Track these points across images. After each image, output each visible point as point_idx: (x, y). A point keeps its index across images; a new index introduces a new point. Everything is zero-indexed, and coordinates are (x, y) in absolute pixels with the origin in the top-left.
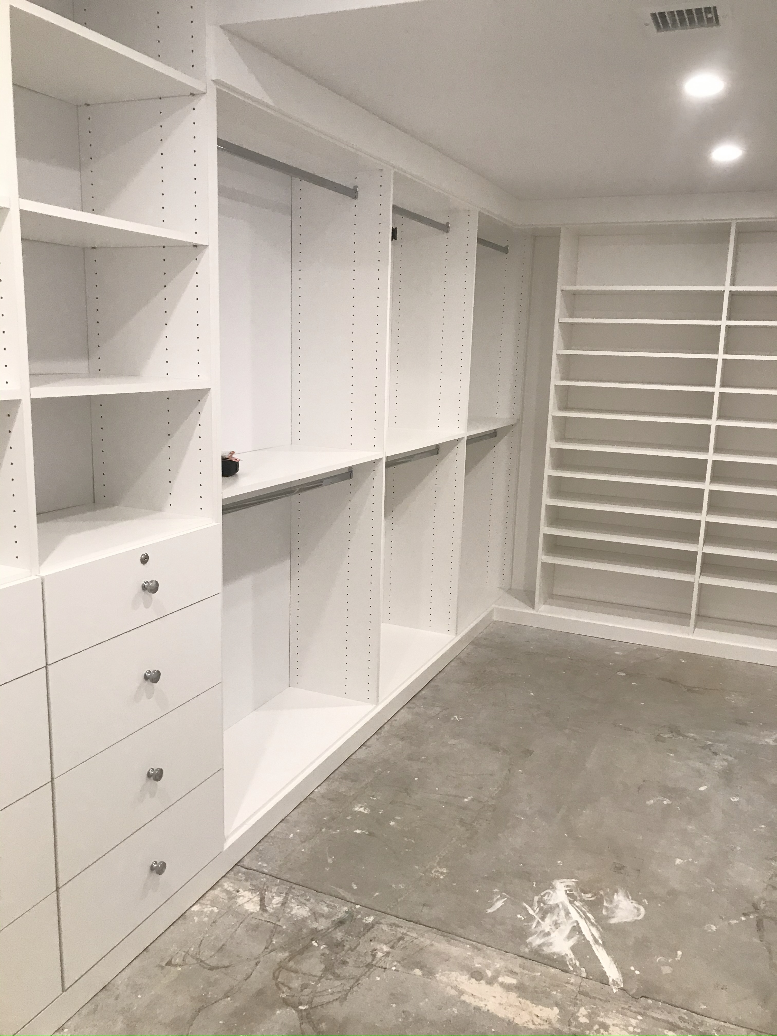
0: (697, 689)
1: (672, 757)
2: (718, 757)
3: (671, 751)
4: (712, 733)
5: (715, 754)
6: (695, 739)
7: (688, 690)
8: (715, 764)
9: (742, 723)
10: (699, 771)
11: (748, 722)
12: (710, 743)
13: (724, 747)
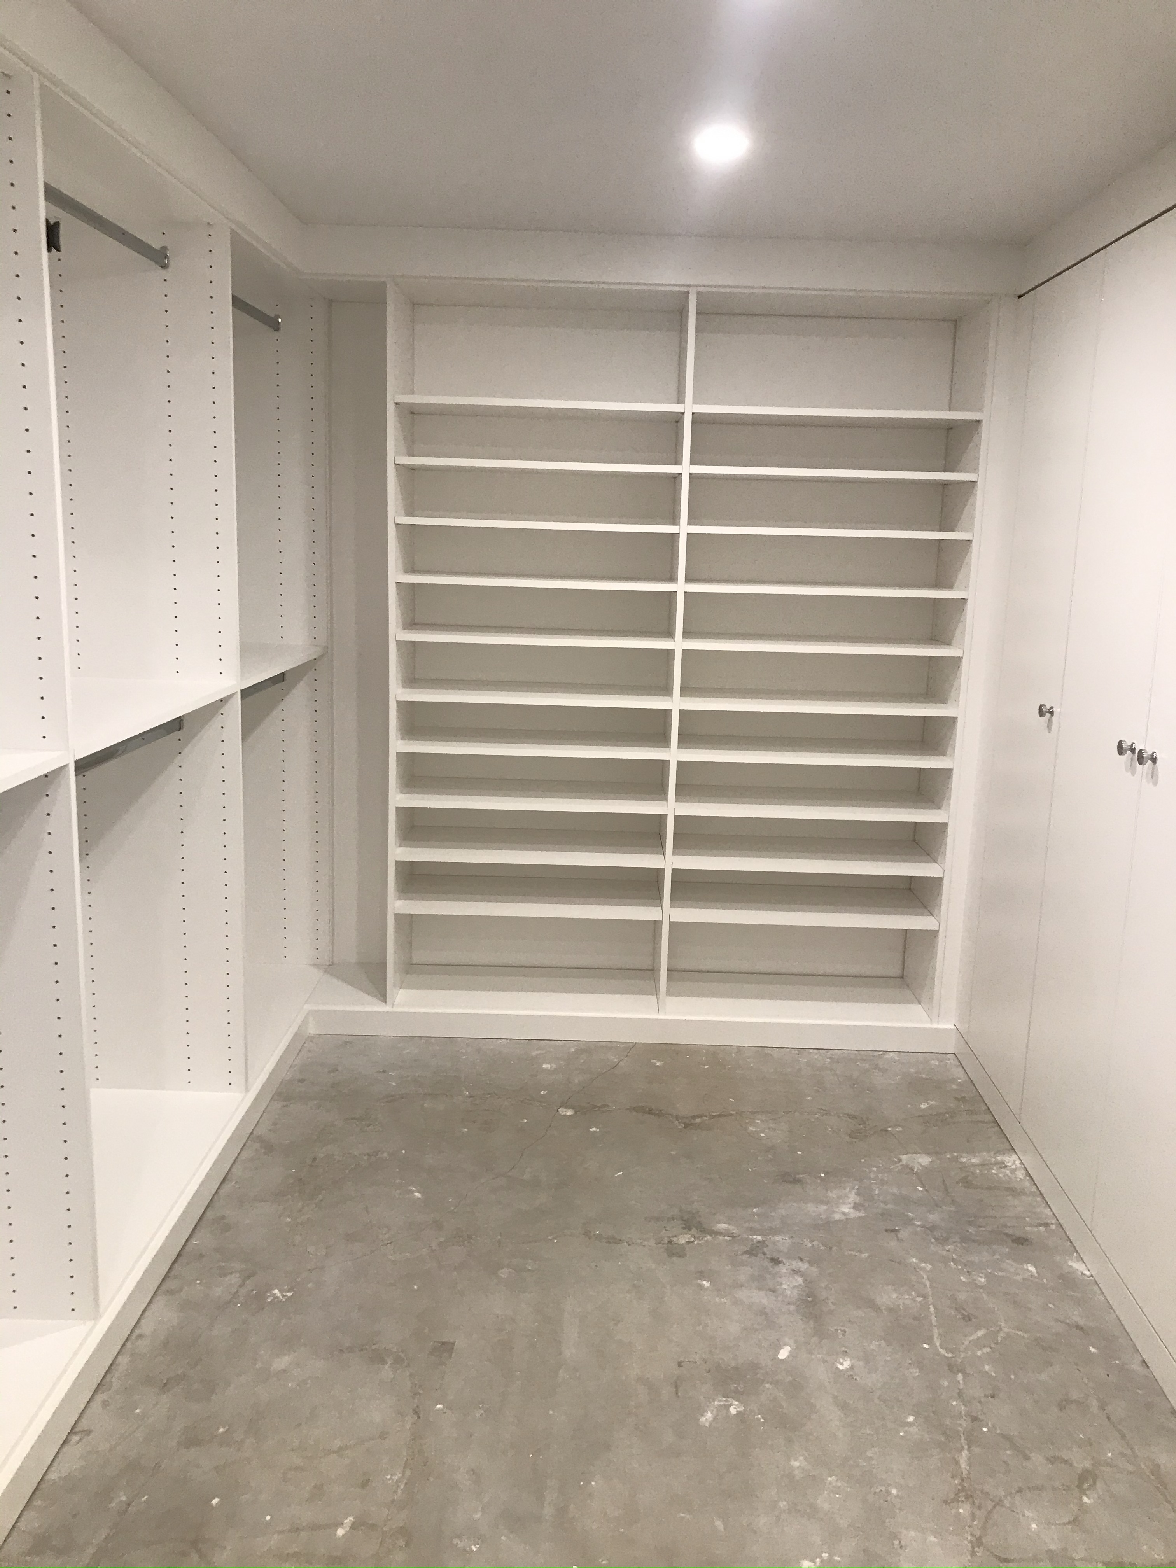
0: (698, 1121)
1: (707, 1289)
2: (783, 1269)
3: (702, 1275)
4: (754, 1214)
5: (775, 1261)
6: (732, 1236)
7: (687, 1126)
8: (784, 1286)
9: (791, 1179)
10: (763, 1312)
11: (801, 1176)
12: (759, 1238)
13: (782, 1241)
